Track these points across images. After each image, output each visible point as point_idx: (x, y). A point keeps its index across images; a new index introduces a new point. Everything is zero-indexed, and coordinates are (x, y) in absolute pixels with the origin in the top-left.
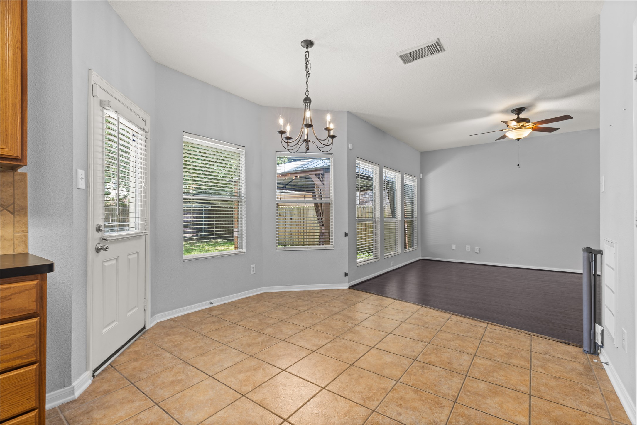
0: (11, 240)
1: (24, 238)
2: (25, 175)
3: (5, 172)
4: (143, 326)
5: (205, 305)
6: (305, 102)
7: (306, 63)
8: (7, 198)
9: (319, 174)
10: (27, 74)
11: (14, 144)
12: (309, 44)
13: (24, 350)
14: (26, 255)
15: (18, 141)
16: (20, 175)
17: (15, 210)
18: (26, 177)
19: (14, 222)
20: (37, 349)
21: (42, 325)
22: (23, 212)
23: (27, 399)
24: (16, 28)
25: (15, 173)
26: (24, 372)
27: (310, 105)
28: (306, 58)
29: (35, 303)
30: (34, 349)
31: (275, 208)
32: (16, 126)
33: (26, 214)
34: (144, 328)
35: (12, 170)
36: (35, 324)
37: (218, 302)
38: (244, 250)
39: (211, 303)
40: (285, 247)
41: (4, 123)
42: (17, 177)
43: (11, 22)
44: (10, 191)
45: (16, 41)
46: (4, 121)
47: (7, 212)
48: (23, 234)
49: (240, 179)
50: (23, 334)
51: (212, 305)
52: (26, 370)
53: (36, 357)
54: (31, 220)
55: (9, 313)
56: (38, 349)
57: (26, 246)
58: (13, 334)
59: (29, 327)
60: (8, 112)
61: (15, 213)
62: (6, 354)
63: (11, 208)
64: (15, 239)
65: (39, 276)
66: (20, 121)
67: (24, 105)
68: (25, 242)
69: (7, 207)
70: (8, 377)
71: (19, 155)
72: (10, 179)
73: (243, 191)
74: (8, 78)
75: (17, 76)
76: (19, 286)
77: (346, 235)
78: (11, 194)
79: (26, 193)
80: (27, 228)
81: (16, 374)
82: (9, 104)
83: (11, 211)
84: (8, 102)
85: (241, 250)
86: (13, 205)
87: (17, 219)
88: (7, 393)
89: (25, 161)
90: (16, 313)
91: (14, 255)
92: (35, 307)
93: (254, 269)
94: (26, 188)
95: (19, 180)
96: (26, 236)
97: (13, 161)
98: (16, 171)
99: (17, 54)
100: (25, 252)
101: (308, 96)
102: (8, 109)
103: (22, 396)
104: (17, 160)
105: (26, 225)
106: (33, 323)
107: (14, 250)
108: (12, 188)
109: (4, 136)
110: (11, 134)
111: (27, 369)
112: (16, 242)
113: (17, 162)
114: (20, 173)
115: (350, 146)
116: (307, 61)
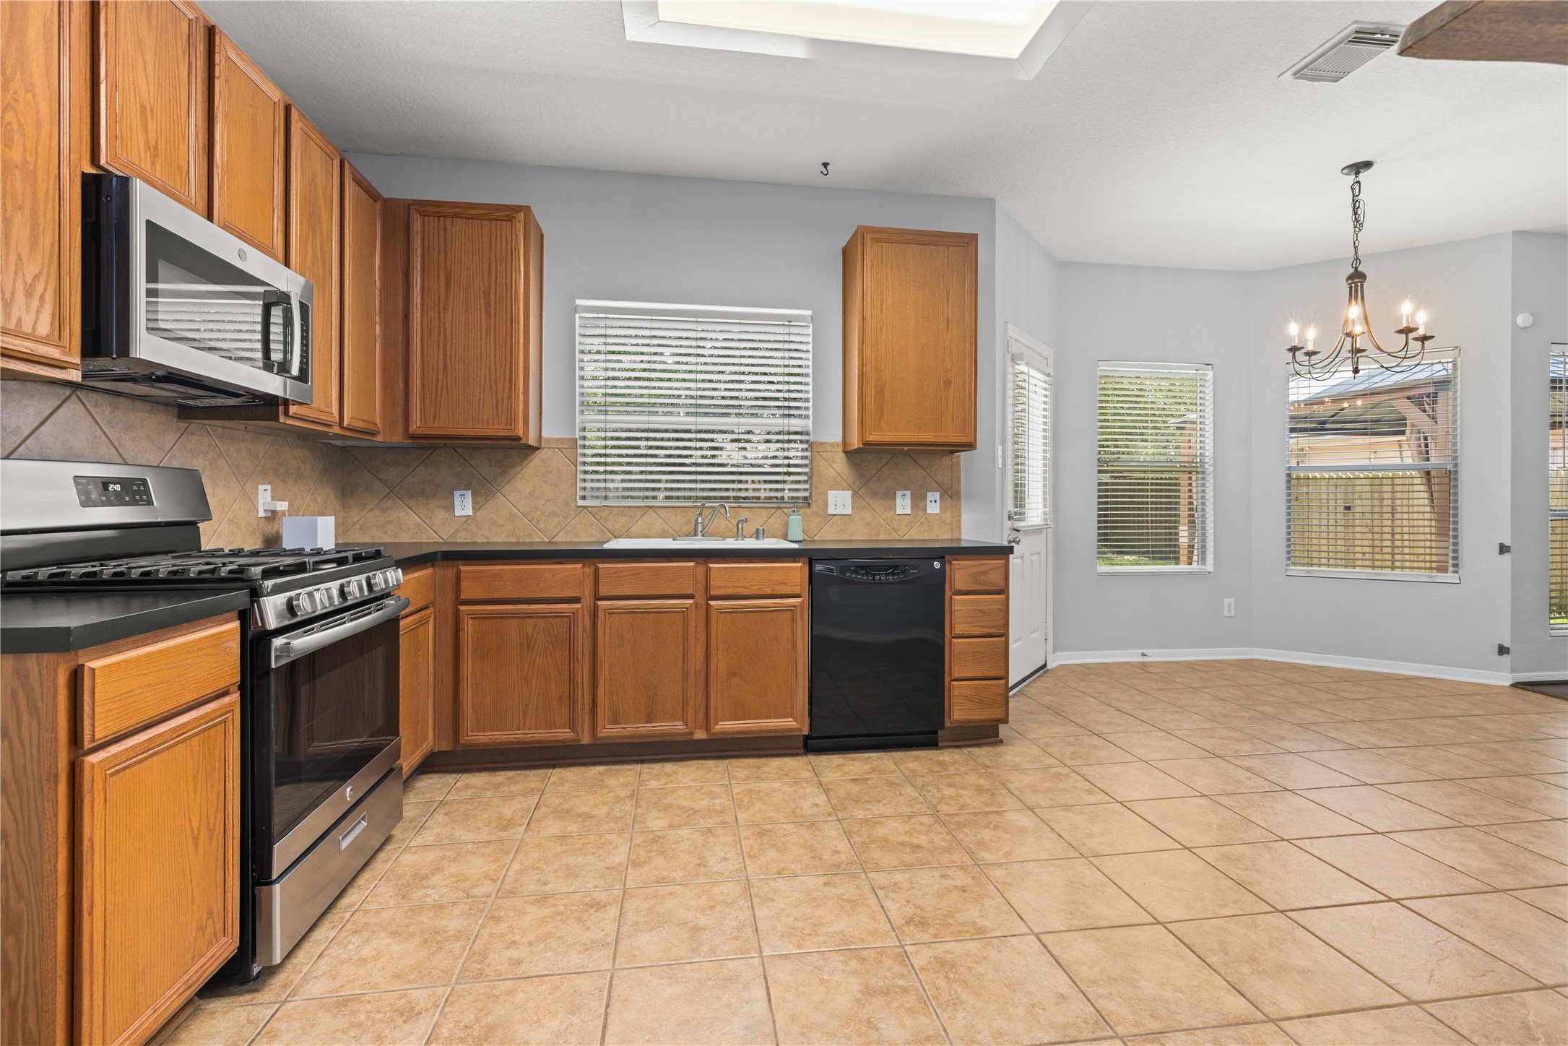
0: (950, 524)
1: (958, 523)
2: (959, 457)
3: (945, 456)
4: (1043, 663)
5: (1133, 656)
6: (1350, 282)
7: (1354, 205)
8: (947, 482)
9: (1421, 396)
11: (970, 431)
12: (1359, 168)
14: (960, 540)
15: (973, 427)
16: (956, 457)
17: (953, 494)
18: (960, 459)
19: (952, 506)
20: (1002, 624)
21: (1007, 603)
22: (958, 497)
25: (953, 456)
26: (997, 641)
27: (1362, 286)
28: (1354, 196)
29: (1003, 581)
31: (1284, 484)
32: (972, 413)
33: (960, 498)
34: (1045, 665)
35: (951, 453)
36: (1002, 600)
37: (1156, 656)
38: (1209, 566)
39: (1143, 655)
40: (1310, 568)
42: (954, 460)
44: (949, 475)
47: (947, 496)
48: (958, 519)
49: (1201, 417)
50: (996, 607)
51: (1145, 659)
52: (998, 639)
53: (1002, 631)
54: (964, 505)
55: (988, 586)
57: (960, 532)
58: (990, 605)
59: (997, 602)
61: (953, 498)
62: (987, 621)
63: (949, 492)
64: (952, 524)
65: (1004, 556)
68: (959, 527)
69: (947, 491)
70: (988, 641)
71: (973, 440)
72: (948, 463)
73: (1209, 451)
76: (994, 563)
77: (1503, 549)
78: (950, 478)
79: (960, 477)
80: (961, 512)
81: (993, 641)
83: (950, 495)
85: (1203, 567)
86: (951, 489)
87: (954, 503)
88: (988, 655)
89: (976, 446)
90: (991, 587)
92: (994, 585)
93: (1233, 607)
94: (960, 471)
95: (956, 462)
96: (960, 521)
100: (958, 538)
101: (1359, 269)
102: (967, 398)
103: (996, 662)
104: (971, 446)
105: (960, 509)
106: (1000, 599)
107: (952, 535)
108: (951, 473)
110: (968, 422)
111: (996, 639)
114: (956, 455)
115: (1522, 320)
116: (1354, 202)
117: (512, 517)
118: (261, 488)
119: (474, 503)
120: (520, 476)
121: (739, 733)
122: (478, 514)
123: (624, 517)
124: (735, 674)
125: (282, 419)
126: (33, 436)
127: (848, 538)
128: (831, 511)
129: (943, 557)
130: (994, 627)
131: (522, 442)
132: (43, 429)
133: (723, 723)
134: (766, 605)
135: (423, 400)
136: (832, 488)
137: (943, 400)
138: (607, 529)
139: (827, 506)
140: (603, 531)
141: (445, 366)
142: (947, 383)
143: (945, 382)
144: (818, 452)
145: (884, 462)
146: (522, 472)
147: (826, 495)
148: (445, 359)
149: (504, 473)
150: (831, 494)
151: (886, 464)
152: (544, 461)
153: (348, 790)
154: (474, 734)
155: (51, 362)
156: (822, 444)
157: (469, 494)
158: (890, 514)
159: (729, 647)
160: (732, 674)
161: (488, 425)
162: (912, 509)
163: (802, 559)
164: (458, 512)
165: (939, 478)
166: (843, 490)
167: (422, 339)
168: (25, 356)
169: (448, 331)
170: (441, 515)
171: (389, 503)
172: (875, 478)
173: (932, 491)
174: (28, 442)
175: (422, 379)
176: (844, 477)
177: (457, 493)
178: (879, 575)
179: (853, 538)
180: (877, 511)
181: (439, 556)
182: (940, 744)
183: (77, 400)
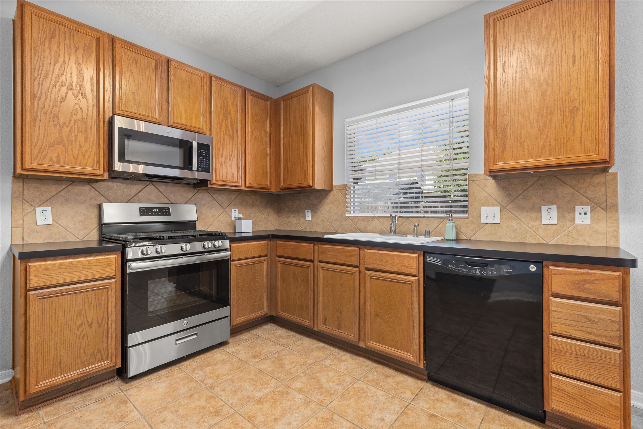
0: (604, 234)
1: (615, 233)
2: (615, 174)
3: (598, 174)
8: (600, 197)
10: (614, 82)
11: (602, 149)
13: (609, 332)
14: (617, 249)
15: (606, 145)
16: (611, 175)
17: (607, 207)
18: (617, 176)
19: (606, 217)
20: (620, 337)
21: (626, 316)
22: (614, 209)
23: (612, 378)
24: (604, 45)
25: (607, 174)
26: (608, 351)
29: (618, 293)
30: (618, 335)
32: (605, 133)
33: (617, 211)
35: (604, 171)
36: (618, 312)
41: (595, 133)
42: (608, 178)
43: (600, 43)
44: (603, 190)
45: (604, 57)
46: (595, 132)
47: (600, 209)
48: (614, 229)
50: (608, 318)
52: (611, 350)
53: (620, 343)
54: (621, 216)
55: (595, 295)
56: (622, 337)
57: (618, 241)
58: (599, 314)
59: (613, 313)
60: (598, 123)
61: (607, 210)
62: (594, 328)
63: (603, 206)
64: (607, 233)
65: (622, 269)
66: (607, 127)
67: (612, 111)
68: (616, 237)
69: (600, 205)
70: (596, 349)
71: (607, 158)
72: (603, 180)
74: (597, 93)
75: (605, 88)
76: (603, 274)
78: (603, 193)
79: (617, 191)
80: (618, 223)
81: (602, 350)
82: (598, 115)
83: (604, 208)
84: (597, 114)
86: (605, 203)
87: (609, 215)
88: (595, 362)
89: (612, 162)
90: (601, 296)
91: (607, 247)
92: (618, 296)
94: (616, 186)
95: (610, 179)
96: (617, 231)
97: (602, 164)
98: (608, 171)
99: (605, 68)
100: (617, 246)
102: (597, 120)
103: (608, 372)
104: (605, 162)
105: (617, 220)
106: (616, 310)
107: (606, 243)
108: (605, 188)
109: (595, 144)
110: (600, 141)
111: (607, 349)
112: (608, 236)
113: (605, 164)
114: (612, 173)
117: (323, 221)
118: (233, 210)
119: (312, 215)
120: (325, 203)
121: (380, 351)
122: (312, 219)
123: (364, 222)
124: (378, 315)
125: (209, 186)
126: (136, 196)
127: (498, 240)
128: (483, 220)
129: (542, 262)
130: (605, 337)
131: (313, 188)
132: (139, 194)
133: (372, 342)
134: (394, 278)
135: (284, 174)
136: (484, 205)
137: (569, 127)
138: (357, 228)
139: (480, 217)
140: (356, 229)
141: (290, 159)
142: (574, 111)
143: (571, 111)
144: (473, 181)
145: (529, 184)
146: (326, 201)
147: (480, 209)
148: (289, 157)
149: (320, 202)
150: (483, 209)
151: (532, 185)
152: (334, 196)
153: (185, 321)
154: (281, 312)
155: (95, 175)
156: (475, 175)
157: (310, 211)
158: (536, 223)
159: (375, 299)
160: (377, 315)
161: (301, 182)
162: (558, 220)
163: (419, 252)
164: (307, 219)
165: (590, 194)
166: (493, 206)
167: (284, 150)
168: (82, 174)
169: (291, 145)
170: (302, 219)
171: (289, 215)
172: (522, 196)
173: (582, 204)
174: (134, 198)
175: (284, 166)
176: (494, 197)
177: (306, 211)
178: (475, 269)
179: (502, 240)
180: (523, 220)
181: (271, 237)
182: (547, 422)
183: (152, 185)
